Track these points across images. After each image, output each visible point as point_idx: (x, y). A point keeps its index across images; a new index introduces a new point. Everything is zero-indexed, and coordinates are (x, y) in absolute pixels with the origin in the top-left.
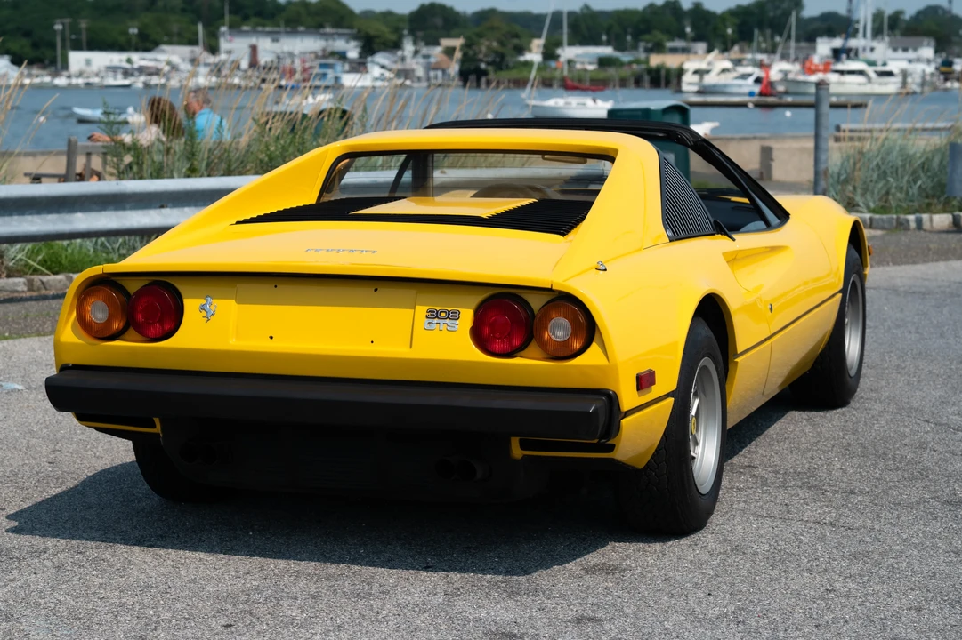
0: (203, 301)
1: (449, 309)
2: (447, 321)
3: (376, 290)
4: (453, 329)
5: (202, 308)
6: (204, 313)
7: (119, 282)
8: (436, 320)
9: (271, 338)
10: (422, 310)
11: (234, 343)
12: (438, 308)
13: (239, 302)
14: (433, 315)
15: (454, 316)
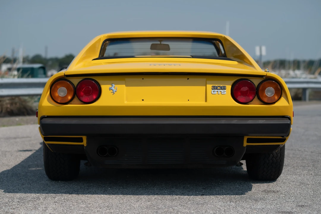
0: (110, 86)
1: (221, 86)
2: (221, 90)
3: (188, 79)
4: (224, 93)
5: (110, 89)
6: (111, 91)
7: (68, 79)
8: (216, 90)
9: (143, 100)
10: (209, 87)
11: (126, 102)
12: (216, 85)
13: (126, 86)
14: (214, 88)
15: (224, 88)
